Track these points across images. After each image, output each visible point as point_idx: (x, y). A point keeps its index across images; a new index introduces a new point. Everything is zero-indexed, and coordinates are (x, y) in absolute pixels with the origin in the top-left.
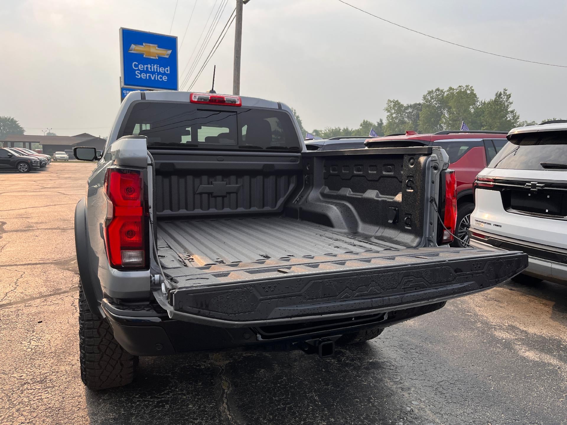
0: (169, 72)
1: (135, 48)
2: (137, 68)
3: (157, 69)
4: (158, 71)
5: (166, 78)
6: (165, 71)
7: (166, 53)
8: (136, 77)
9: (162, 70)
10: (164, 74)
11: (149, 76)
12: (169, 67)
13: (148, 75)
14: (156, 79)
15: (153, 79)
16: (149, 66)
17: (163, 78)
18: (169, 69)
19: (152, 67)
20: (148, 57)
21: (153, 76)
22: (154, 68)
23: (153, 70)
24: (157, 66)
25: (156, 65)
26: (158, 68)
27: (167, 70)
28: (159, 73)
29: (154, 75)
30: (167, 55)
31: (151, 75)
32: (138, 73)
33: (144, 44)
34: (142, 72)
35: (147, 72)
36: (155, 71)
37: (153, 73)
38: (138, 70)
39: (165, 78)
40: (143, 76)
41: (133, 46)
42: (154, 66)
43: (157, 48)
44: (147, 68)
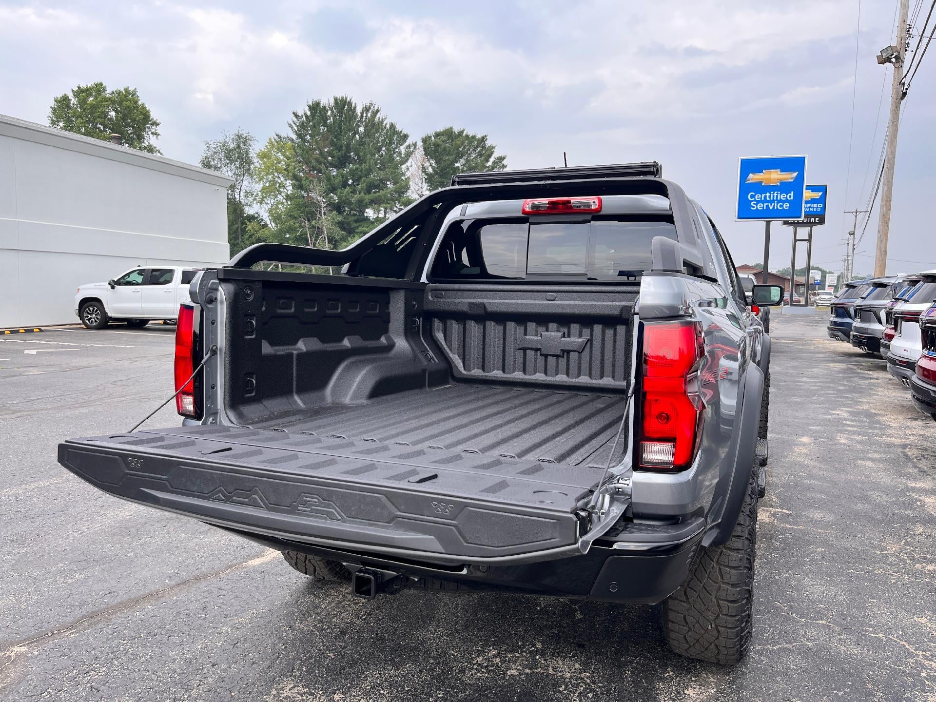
0: (792, 198)
1: (753, 178)
2: (753, 199)
3: (777, 196)
4: (779, 199)
5: (788, 205)
6: (786, 198)
7: (790, 177)
8: (752, 208)
9: (783, 197)
10: (787, 201)
11: (767, 206)
12: (792, 192)
13: (765, 204)
14: (775, 208)
15: (771, 208)
16: (768, 194)
17: (784, 206)
18: (792, 194)
19: (772, 195)
20: (768, 184)
21: (771, 205)
22: (774, 196)
23: (772, 199)
24: (778, 193)
25: (776, 192)
26: (779, 195)
27: (790, 197)
28: (781, 201)
29: (773, 204)
30: (792, 178)
31: (769, 204)
32: (754, 204)
33: (764, 171)
34: (758, 202)
35: (765, 201)
36: (775, 199)
37: (772, 202)
38: (755, 200)
39: (786, 206)
40: (759, 206)
41: (751, 175)
42: (774, 193)
43: (779, 173)
44: (765, 197)
